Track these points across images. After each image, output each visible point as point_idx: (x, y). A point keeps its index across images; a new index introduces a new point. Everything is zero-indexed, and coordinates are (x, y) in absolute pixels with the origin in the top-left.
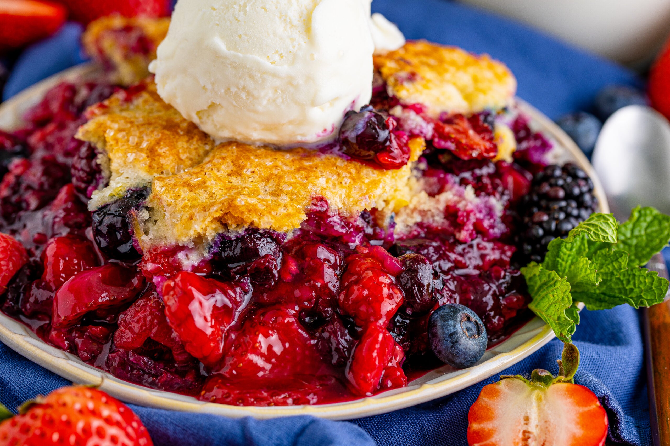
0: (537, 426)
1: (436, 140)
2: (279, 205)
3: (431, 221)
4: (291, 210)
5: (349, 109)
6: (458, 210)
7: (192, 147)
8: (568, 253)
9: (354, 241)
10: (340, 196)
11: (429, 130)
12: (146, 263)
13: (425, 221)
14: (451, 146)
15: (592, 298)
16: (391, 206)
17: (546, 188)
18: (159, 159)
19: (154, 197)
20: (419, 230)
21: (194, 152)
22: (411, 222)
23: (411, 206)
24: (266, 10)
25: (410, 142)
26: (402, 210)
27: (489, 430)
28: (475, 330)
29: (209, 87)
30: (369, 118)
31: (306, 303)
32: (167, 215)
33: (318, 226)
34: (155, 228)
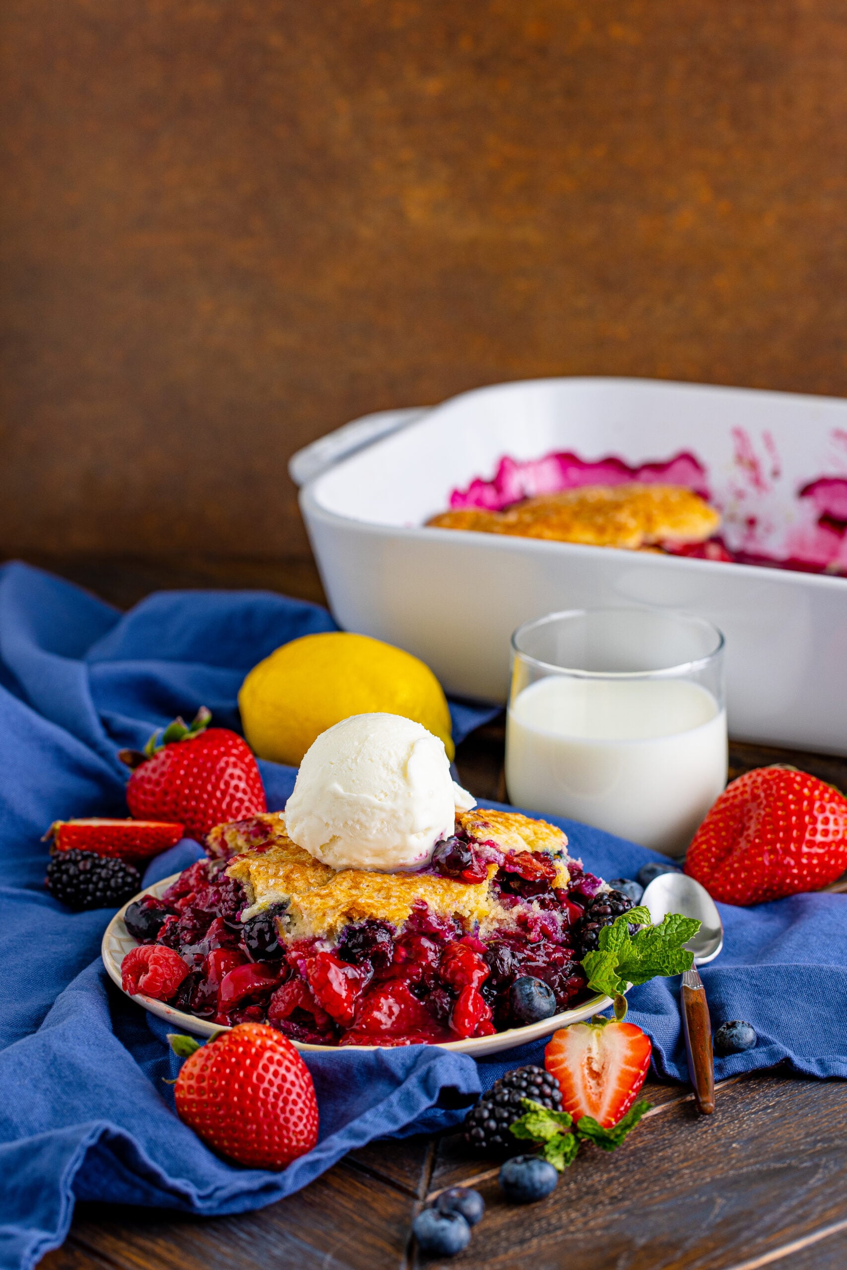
0: (598, 1053)
1: (507, 866)
2: (391, 904)
3: (507, 927)
4: (399, 907)
5: (438, 840)
6: (528, 918)
7: (318, 875)
8: (615, 942)
9: (448, 937)
10: (436, 901)
11: (501, 859)
12: (290, 952)
13: (502, 928)
14: (520, 870)
15: (637, 975)
16: (475, 915)
17: (596, 908)
18: (293, 882)
19: (293, 906)
20: (497, 934)
21: (319, 879)
22: (491, 928)
23: (491, 916)
24: (372, 761)
25: (487, 867)
26: (484, 919)
27: (562, 1059)
28: (545, 993)
29: (331, 822)
30: (455, 844)
31: (415, 977)
32: (305, 917)
33: (420, 924)
34: (295, 928)
